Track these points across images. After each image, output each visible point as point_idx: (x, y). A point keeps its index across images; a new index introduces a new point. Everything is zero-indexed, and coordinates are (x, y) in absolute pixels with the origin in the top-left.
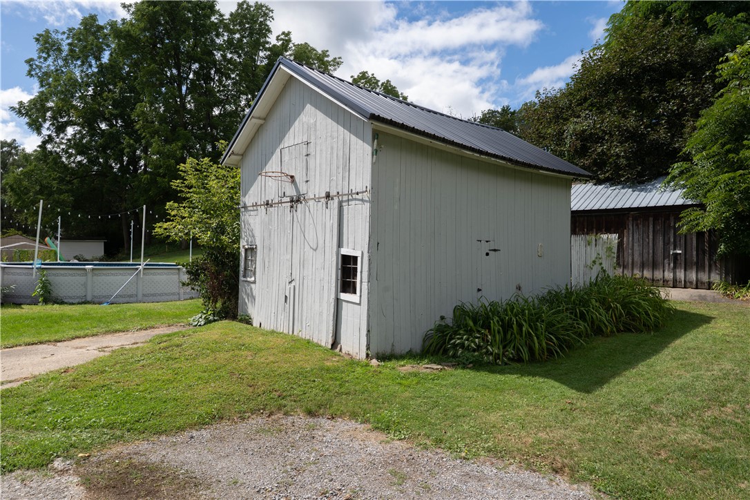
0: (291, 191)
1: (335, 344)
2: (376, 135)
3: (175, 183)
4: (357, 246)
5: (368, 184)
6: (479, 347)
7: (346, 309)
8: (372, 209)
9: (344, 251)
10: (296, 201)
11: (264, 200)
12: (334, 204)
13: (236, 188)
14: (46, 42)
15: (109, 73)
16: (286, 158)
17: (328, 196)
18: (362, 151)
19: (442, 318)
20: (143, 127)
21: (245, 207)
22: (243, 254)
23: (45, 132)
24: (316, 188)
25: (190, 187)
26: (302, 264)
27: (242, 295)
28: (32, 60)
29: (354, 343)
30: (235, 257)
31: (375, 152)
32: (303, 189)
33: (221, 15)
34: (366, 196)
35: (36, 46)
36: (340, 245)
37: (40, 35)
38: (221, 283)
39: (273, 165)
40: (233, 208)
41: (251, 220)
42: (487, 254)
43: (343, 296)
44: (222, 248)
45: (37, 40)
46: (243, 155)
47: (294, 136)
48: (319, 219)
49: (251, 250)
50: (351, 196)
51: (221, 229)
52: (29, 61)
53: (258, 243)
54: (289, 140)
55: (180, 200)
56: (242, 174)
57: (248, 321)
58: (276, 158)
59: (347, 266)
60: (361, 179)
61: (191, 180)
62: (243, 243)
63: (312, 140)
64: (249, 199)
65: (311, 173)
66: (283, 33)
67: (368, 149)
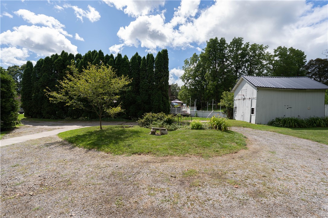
0: (243, 97)
1: (250, 122)
2: (257, 89)
3: (222, 96)
4: (254, 106)
5: (256, 97)
6: (278, 124)
7: (252, 116)
8: (257, 101)
9: (252, 107)
10: (244, 99)
11: (238, 99)
12: (250, 100)
13: (233, 96)
14: (186, 62)
15: (199, 66)
16: (242, 92)
17: (249, 98)
18: (255, 91)
19: (273, 120)
20: (207, 78)
21: (235, 100)
22: (234, 108)
23: (185, 82)
24: (248, 97)
25: (224, 96)
26: (245, 110)
27: (234, 115)
28: (184, 66)
29: (253, 122)
30: (233, 109)
31: (257, 92)
32: (245, 97)
33: (227, 44)
34: (256, 99)
35: (184, 63)
36: (251, 106)
37: (185, 61)
38: (230, 113)
39: (240, 93)
40: (232, 100)
41: (236, 102)
42: (288, 108)
43: (252, 115)
44: (230, 107)
45: (184, 62)
46: (234, 91)
47: (244, 88)
48: (248, 102)
49: (236, 108)
50: (254, 98)
51: (230, 104)
52: (183, 67)
53: (237, 106)
54: (243, 89)
55: (223, 99)
56: (234, 94)
57: (235, 119)
58: (241, 91)
59: (253, 110)
60: (255, 96)
61: (224, 95)
62: (234, 106)
63: (247, 89)
64: (235, 99)
65: (247, 94)
66: (247, 43)
67: (256, 91)
